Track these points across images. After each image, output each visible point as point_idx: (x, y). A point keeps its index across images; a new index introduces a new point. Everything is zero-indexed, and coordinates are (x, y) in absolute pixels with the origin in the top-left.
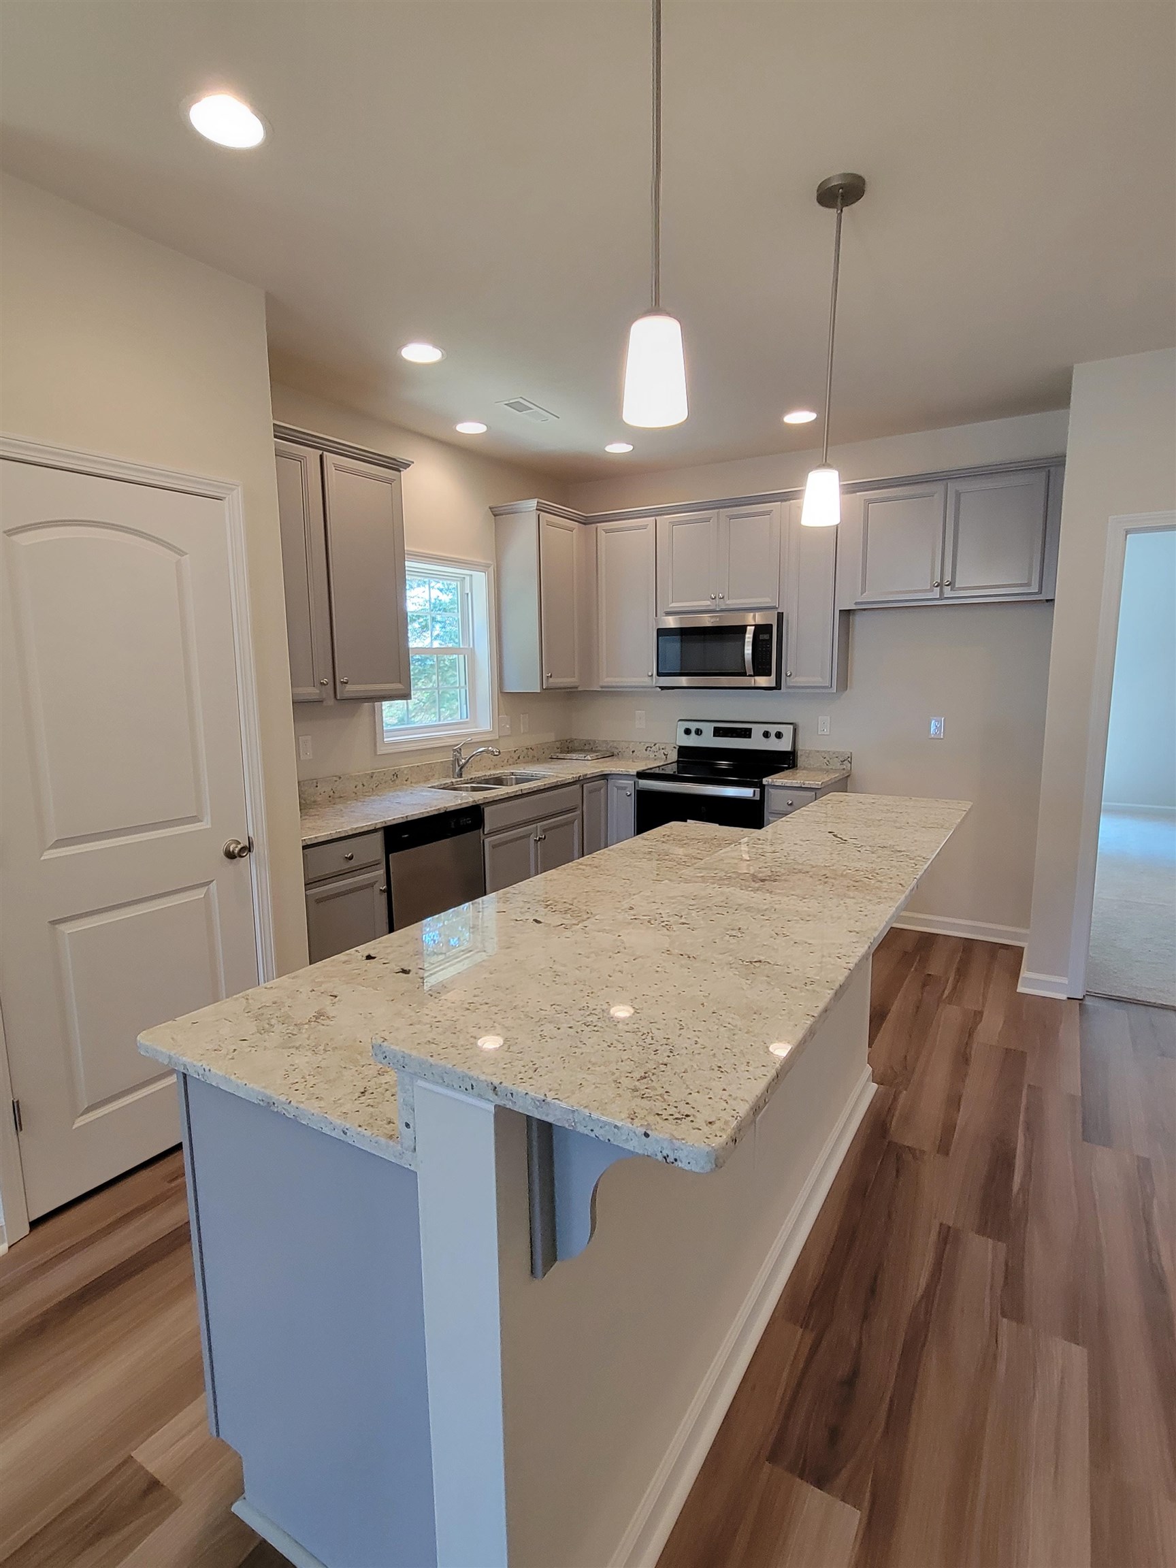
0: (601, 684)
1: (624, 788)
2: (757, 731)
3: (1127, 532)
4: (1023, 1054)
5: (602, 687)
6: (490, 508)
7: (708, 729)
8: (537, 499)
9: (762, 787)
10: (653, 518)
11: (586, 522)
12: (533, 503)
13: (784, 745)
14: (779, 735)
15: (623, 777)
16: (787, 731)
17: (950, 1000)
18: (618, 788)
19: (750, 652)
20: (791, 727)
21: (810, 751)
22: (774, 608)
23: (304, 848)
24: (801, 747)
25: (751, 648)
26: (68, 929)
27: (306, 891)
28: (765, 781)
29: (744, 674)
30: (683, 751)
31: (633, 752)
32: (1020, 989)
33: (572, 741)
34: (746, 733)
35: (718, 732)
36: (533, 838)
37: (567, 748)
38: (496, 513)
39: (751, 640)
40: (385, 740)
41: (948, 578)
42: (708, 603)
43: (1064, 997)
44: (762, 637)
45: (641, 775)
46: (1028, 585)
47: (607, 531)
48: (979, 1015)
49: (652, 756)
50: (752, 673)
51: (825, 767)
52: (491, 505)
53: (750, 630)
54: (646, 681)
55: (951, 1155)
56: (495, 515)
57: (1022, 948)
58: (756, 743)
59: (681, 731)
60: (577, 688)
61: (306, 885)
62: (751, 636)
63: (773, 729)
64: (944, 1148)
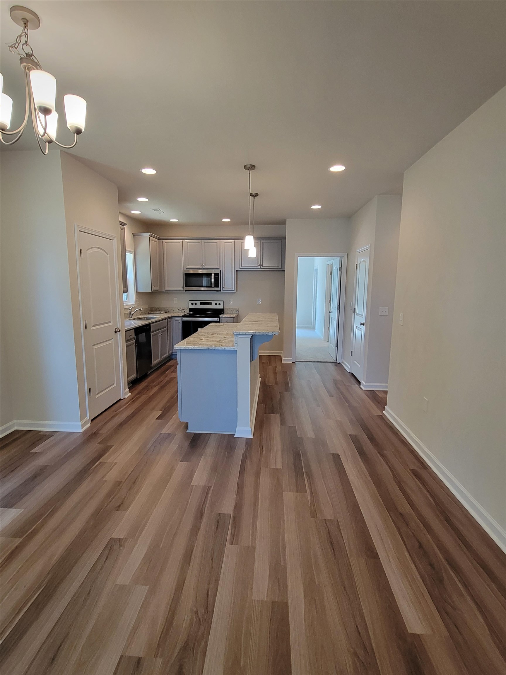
0: (166, 289)
1: (178, 321)
2: (213, 303)
3: (298, 257)
4: (286, 371)
5: (165, 290)
6: (133, 234)
7: (199, 303)
8: (150, 233)
9: (219, 318)
10: (182, 240)
11: (159, 239)
12: (149, 234)
13: (221, 307)
14: (220, 304)
15: (177, 317)
16: (222, 303)
17: (269, 365)
18: (176, 321)
19: (213, 281)
20: (223, 302)
21: (228, 308)
22: (219, 269)
23: (126, 331)
24: (225, 308)
25: (213, 279)
26: (95, 347)
27: (126, 343)
28: (220, 316)
29: (211, 287)
30: (191, 310)
31: (174, 311)
32: (283, 362)
33: (152, 308)
34: (210, 304)
35: (202, 304)
36: (159, 334)
37: (152, 310)
38: (134, 235)
39: (213, 277)
40: (124, 304)
41: (261, 264)
42: (199, 266)
43: (291, 362)
44: (217, 277)
45: (184, 316)
46: (279, 266)
47: (166, 243)
48: (276, 367)
49: (180, 312)
50: (213, 286)
51: (232, 313)
52: (133, 233)
53: (213, 274)
54: (181, 289)
55: (278, 384)
56: (134, 236)
57: (281, 356)
58: (213, 306)
59: (190, 304)
60: (158, 291)
61: (126, 341)
62: (213, 276)
63: (218, 303)
64: (276, 384)
